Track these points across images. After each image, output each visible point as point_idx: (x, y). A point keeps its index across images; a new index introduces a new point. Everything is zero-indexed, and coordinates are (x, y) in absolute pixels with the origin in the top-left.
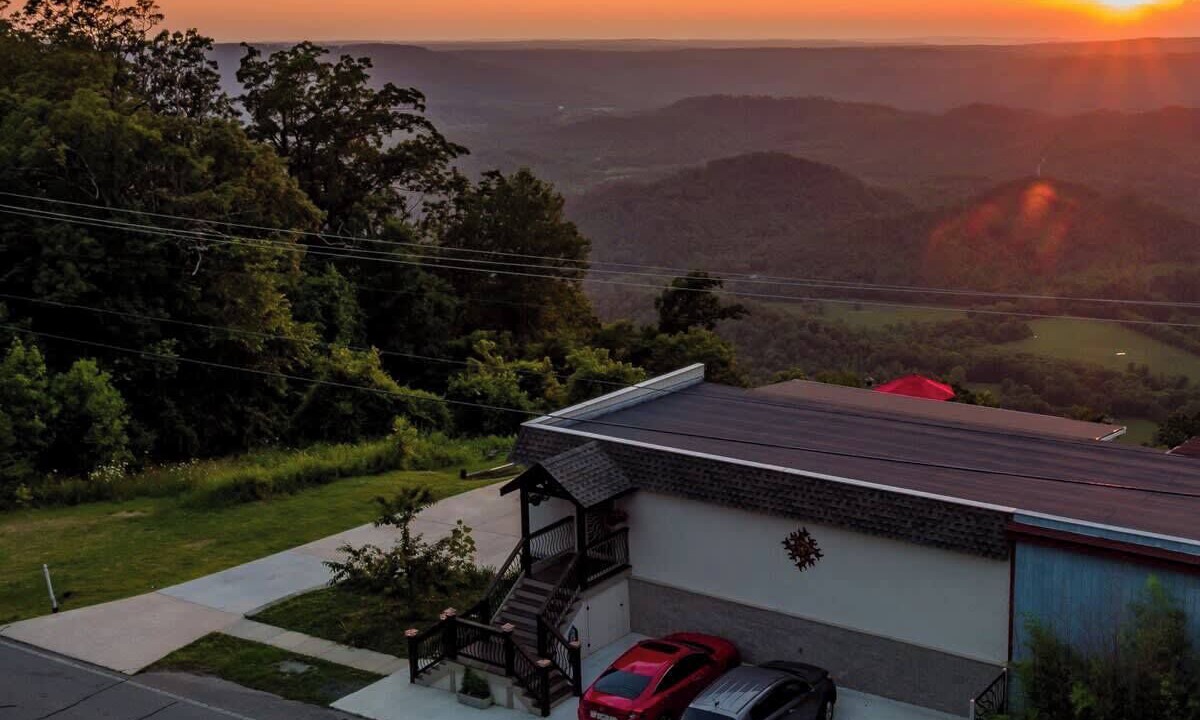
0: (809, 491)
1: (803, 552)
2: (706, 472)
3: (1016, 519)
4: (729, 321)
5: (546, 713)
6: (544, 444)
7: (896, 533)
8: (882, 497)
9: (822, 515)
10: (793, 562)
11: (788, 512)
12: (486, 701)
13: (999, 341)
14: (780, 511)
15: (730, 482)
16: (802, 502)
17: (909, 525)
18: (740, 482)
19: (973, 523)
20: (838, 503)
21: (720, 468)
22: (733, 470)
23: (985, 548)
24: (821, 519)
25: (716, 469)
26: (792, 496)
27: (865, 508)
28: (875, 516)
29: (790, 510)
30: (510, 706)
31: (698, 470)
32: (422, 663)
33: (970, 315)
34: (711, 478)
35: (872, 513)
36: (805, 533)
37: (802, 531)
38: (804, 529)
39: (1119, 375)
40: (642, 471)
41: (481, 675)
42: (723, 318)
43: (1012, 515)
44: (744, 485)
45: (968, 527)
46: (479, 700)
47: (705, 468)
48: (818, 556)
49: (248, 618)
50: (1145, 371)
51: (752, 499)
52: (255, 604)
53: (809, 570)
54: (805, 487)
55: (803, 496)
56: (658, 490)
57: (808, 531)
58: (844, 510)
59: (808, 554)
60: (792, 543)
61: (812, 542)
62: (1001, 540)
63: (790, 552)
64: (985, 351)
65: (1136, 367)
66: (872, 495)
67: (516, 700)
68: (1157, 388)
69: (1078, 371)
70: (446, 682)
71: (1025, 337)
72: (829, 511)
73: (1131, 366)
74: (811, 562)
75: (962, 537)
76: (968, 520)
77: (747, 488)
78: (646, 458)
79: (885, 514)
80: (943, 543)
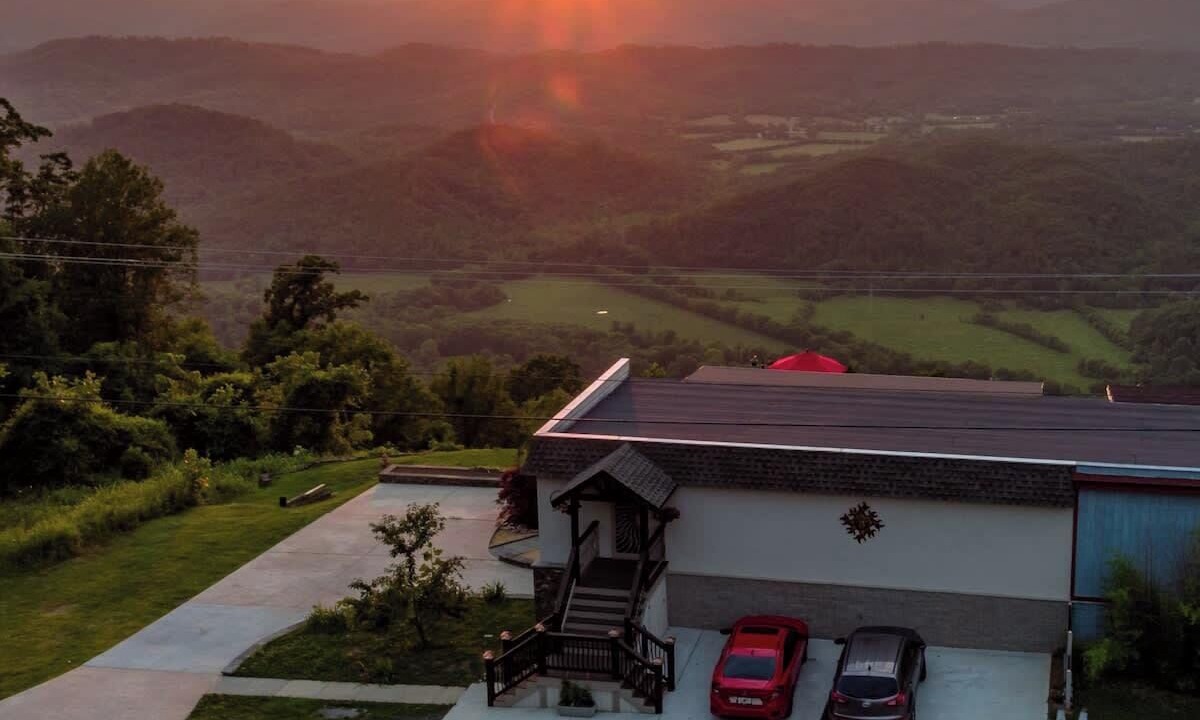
0: (870, 466)
1: (862, 525)
2: (757, 461)
3: (1079, 470)
4: (347, 310)
5: (659, 711)
6: (565, 452)
7: (965, 496)
8: (946, 464)
9: (888, 488)
10: (852, 536)
11: (852, 490)
12: (592, 709)
13: (471, 308)
14: (845, 489)
15: (786, 468)
16: (866, 479)
17: (977, 487)
18: (797, 467)
19: (1038, 478)
20: (903, 475)
21: (772, 456)
22: (788, 456)
23: (1053, 499)
24: (887, 492)
25: (768, 457)
26: (853, 474)
27: (931, 476)
28: (942, 483)
29: (853, 488)
30: (616, 709)
31: (748, 460)
32: (499, 687)
33: (436, 282)
34: (764, 466)
35: (939, 481)
36: (866, 507)
37: (862, 505)
38: (865, 504)
39: (603, 335)
40: (685, 468)
41: (582, 684)
42: (341, 307)
43: (1074, 467)
44: (800, 469)
45: (1033, 482)
46: (585, 709)
47: (756, 458)
48: (878, 527)
49: (225, 674)
50: (630, 329)
51: (812, 482)
52: (224, 660)
53: (869, 541)
54: (866, 464)
55: (866, 473)
56: (706, 485)
57: (868, 505)
58: (910, 481)
59: (868, 525)
60: (851, 518)
61: (872, 515)
62: (1067, 490)
63: (849, 526)
64: (457, 321)
65: (621, 326)
66: (935, 464)
67: (623, 704)
68: (645, 346)
69: (562, 335)
70: (535, 697)
71: (497, 302)
72: (895, 484)
73: (616, 326)
74: (871, 533)
75: (1031, 492)
76: (1033, 476)
77: (804, 471)
78: (688, 454)
79: (951, 480)
80: (1013, 499)
